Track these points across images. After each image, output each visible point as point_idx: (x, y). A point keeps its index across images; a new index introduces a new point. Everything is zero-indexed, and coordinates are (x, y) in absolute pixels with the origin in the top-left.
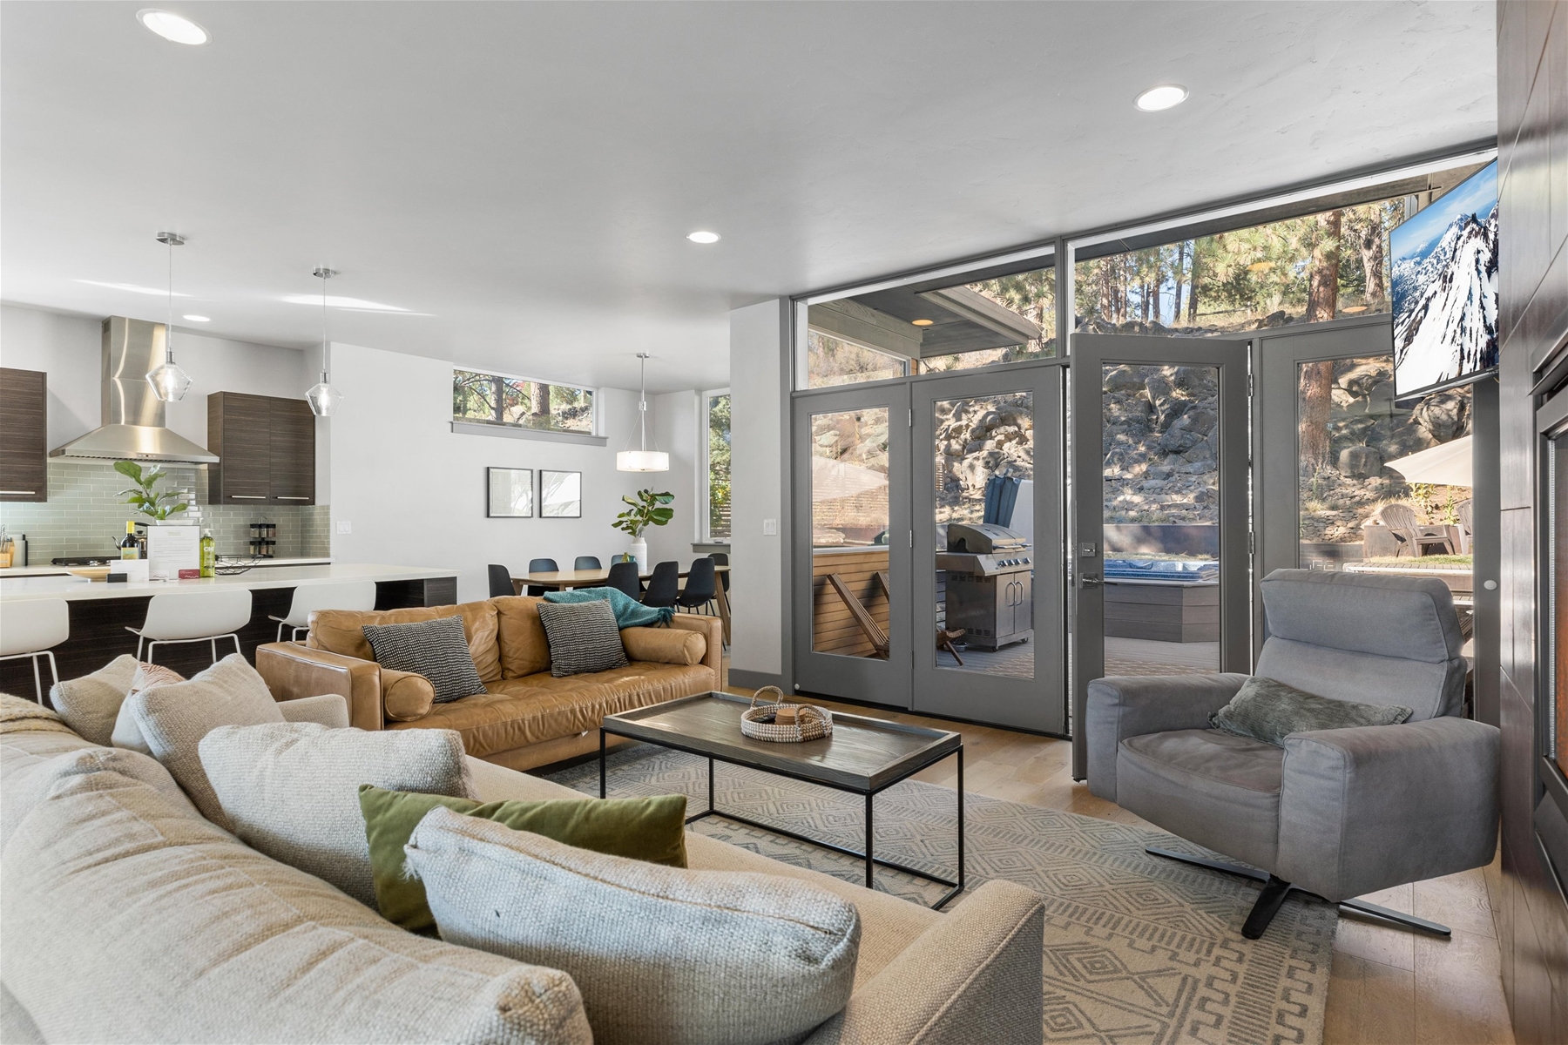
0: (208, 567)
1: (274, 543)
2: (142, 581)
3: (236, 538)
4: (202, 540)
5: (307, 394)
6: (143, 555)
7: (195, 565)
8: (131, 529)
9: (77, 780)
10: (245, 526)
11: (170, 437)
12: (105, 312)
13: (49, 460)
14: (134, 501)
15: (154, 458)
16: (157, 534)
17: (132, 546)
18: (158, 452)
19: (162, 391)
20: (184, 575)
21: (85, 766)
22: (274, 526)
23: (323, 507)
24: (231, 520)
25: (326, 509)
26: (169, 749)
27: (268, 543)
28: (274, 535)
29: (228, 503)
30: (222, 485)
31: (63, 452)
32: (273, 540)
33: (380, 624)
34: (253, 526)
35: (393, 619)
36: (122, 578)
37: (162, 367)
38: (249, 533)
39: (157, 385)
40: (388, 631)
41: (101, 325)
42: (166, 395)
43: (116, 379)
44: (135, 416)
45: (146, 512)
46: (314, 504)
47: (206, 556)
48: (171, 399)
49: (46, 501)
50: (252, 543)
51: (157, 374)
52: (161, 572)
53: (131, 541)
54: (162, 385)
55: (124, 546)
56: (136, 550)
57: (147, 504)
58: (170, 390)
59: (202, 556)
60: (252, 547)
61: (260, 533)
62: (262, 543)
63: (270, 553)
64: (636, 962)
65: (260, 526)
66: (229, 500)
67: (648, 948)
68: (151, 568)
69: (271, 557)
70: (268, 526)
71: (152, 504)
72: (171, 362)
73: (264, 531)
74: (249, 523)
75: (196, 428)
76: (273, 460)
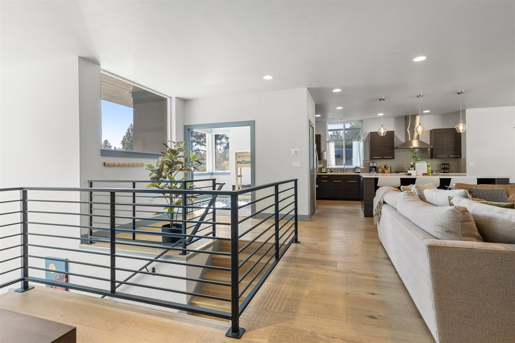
0: (429, 173)
1: (449, 169)
2: (414, 175)
3: (438, 167)
4: (428, 166)
5: (456, 127)
6: (415, 170)
7: (426, 172)
8: (412, 163)
9: (406, 194)
10: (440, 164)
11: (420, 142)
12: (405, 115)
13: (395, 150)
14: (413, 157)
15: (417, 148)
16: (417, 165)
17: (412, 167)
18: (418, 146)
19: (418, 132)
20: (424, 174)
21: (406, 192)
22: (449, 164)
23: (464, 159)
24: (436, 163)
25: (465, 159)
26: (419, 194)
27: (447, 169)
28: (449, 167)
29: (435, 158)
30: (434, 153)
31: (398, 148)
32: (448, 168)
33: (475, 188)
34: (442, 164)
35: (480, 187)
36: (410, 174)
37: (418, 126)
38: (441, 166)
39: (417, 131)
40: (477, 190)
41: (405, 117)
42: (419, 133)
43: (408, 130)
44: (412, 138)
45: (415, 160)
46: (461, 157)
47: (429, 170)
48: (420, 133)
49: (394, 159)
50: (442, 169)
51: (417, 128)
52: (419, 174)
53: (412, 166)
54: (418, 131)
55: (411, 167)
56: (413, 168)
57: (415, 158)
58: (420, 131)
59: (428, 171)
60: (442, 170)
61: (444, 166)
62: (445, 169)
63: (448, 172)
64: (486, 217)
65: (445, 164)
66: (436, 157)
67: (488, 215)
68: (416, 172)
69: (448, 173)
70: (447, 164)
71: (416, 158)
72: (420, 125)
73: (446, 166)
74: (441, 163)
75: (427, 140)
76: (448, 146)
